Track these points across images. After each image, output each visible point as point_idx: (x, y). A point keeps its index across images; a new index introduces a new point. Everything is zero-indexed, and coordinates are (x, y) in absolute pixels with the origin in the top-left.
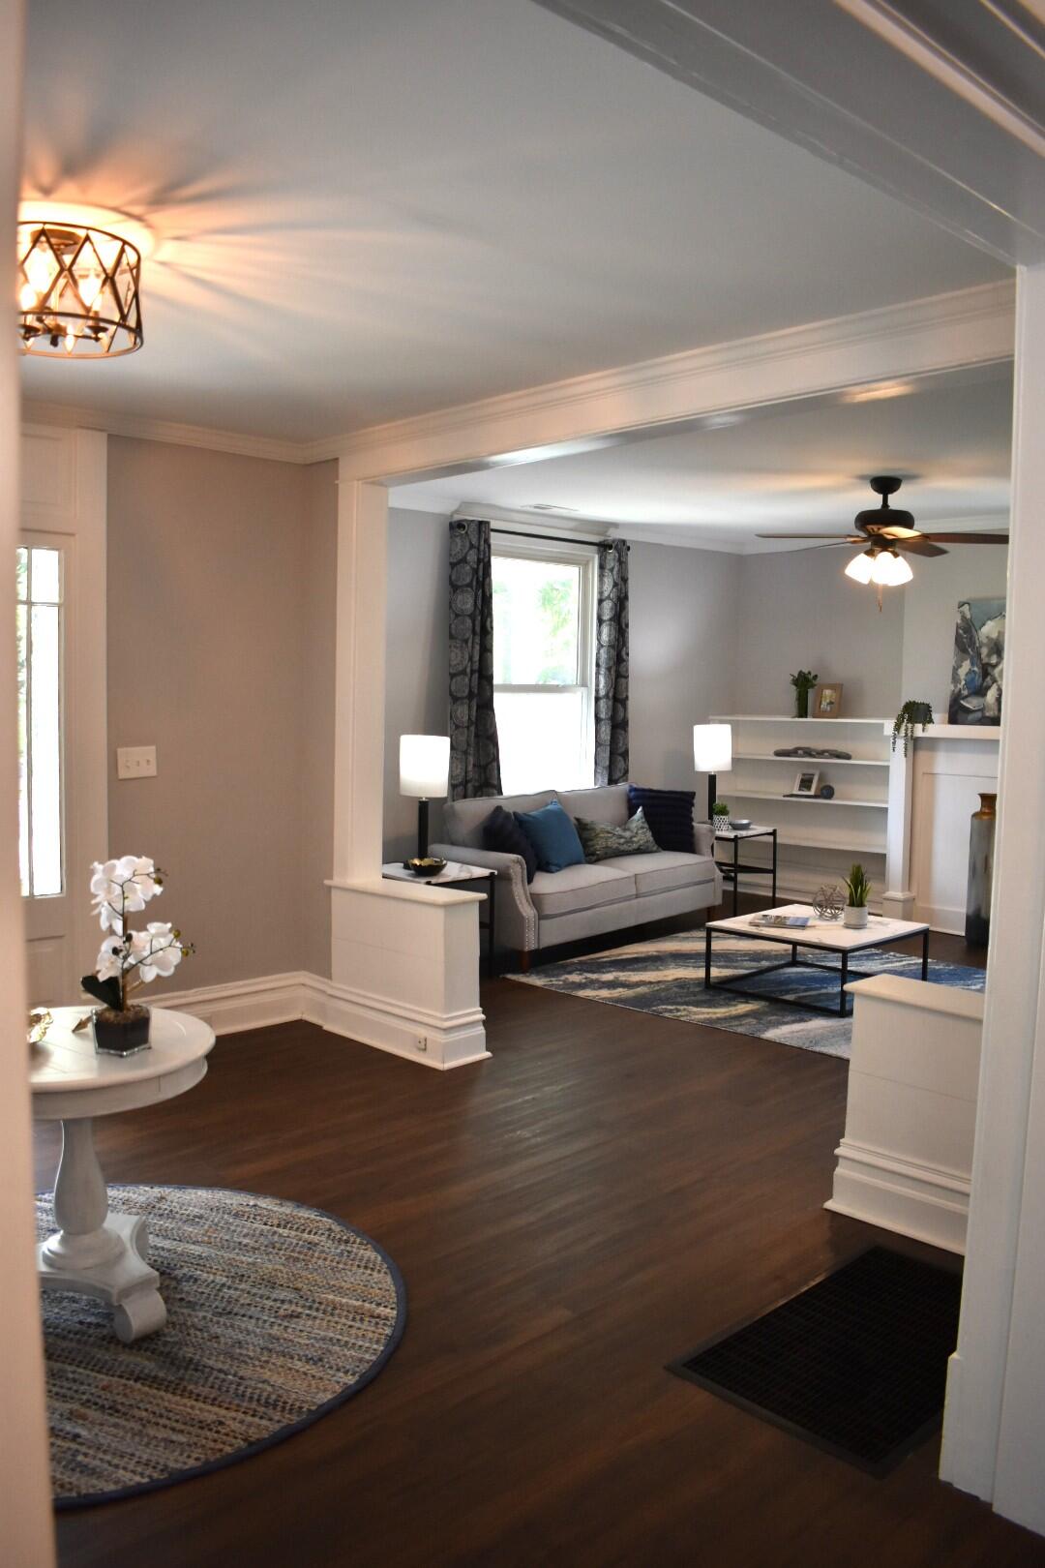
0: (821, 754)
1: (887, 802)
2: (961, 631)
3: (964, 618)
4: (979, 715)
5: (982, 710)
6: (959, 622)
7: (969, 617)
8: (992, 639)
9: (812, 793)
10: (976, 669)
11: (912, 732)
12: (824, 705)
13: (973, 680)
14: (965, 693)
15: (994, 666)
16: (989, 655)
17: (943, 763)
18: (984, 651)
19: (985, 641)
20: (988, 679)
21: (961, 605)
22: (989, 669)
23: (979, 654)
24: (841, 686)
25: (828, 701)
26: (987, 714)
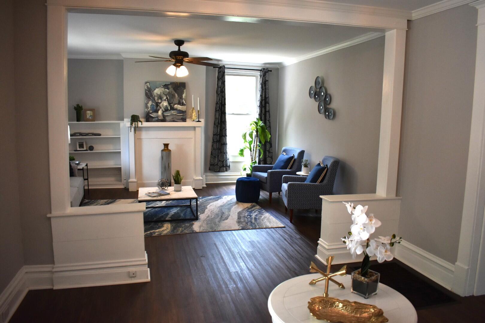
0: (87, 134)
1: (120, 149)
2: (147, 92)
3: (148, 87)
4: (157, 119)
5: (157, 117)
6: (146, 88)
7: (149, 87)
8: (158, 94)
9: (85, 149)
10: (154, 104)
11: (137, 125)
12: (88, 117)
13: (153, 107)
14: (151, 112)
15: (160, 103)
16: (158, 99)
17: (144, 135)
18: (156, 98)
19: (156, 95)
20: (158, 107)
21: (146, 83)
22: (159, 104)
23: (154, 99)
24: (94, 109)
25: (90, 115)
26: (159, 118)
